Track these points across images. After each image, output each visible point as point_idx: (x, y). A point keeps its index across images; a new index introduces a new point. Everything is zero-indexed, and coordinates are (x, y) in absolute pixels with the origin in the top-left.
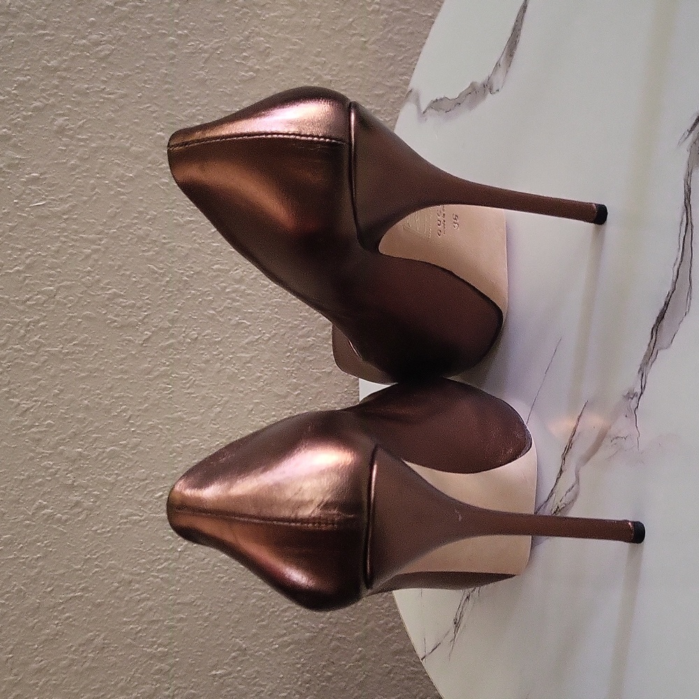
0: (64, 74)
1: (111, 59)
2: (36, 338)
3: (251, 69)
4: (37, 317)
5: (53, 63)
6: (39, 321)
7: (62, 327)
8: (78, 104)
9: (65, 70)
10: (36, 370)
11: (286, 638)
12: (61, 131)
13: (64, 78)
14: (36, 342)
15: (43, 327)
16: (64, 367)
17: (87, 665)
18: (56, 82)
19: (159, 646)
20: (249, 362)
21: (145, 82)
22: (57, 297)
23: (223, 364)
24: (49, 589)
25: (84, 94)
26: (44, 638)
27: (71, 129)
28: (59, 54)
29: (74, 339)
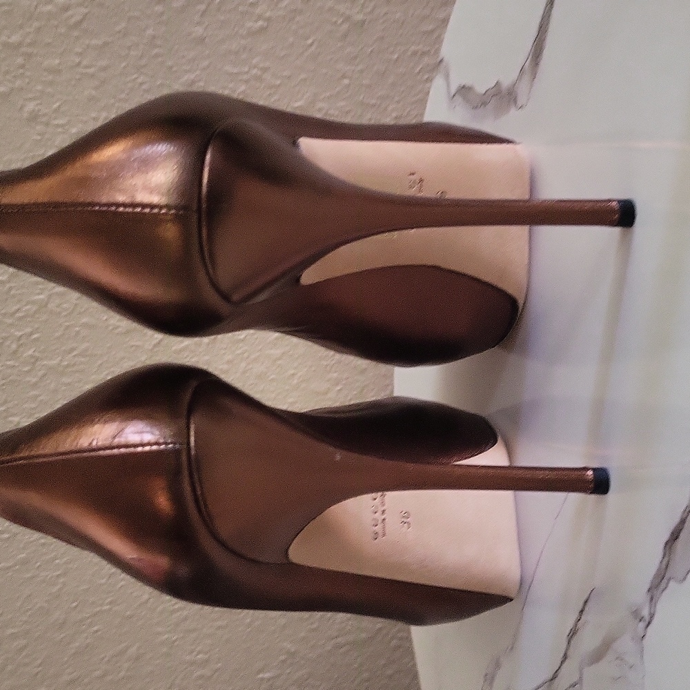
0: (30, 50)
1: (84, 25)
2: (30, 352)
3: (260, 17)
4: (28, 330)
5: (15, 39)
6: (31, 334)
7: (58, 338)
8: (51, 83)
9: (30, 45)
10: (35, 386)
11: (339, 640)
12: (34, 118)
13: (30, 55)
14: (32, 356)
15: (37, 340)
16: (65, 380)
17: (122, 674)
18: (20, 60)
19: (199, 653)
20: (279, 359)
21: (129, 48)
22: (50, 306)
23: (249, 364)
24: (74, 604)
25: (56, 71)
26: (73, 651)
27: (44, 115)
28: (21, 27)
29: (73, 350)
